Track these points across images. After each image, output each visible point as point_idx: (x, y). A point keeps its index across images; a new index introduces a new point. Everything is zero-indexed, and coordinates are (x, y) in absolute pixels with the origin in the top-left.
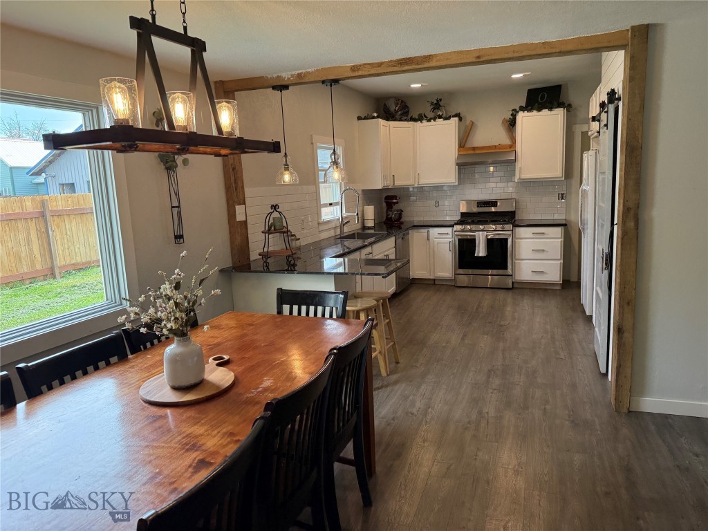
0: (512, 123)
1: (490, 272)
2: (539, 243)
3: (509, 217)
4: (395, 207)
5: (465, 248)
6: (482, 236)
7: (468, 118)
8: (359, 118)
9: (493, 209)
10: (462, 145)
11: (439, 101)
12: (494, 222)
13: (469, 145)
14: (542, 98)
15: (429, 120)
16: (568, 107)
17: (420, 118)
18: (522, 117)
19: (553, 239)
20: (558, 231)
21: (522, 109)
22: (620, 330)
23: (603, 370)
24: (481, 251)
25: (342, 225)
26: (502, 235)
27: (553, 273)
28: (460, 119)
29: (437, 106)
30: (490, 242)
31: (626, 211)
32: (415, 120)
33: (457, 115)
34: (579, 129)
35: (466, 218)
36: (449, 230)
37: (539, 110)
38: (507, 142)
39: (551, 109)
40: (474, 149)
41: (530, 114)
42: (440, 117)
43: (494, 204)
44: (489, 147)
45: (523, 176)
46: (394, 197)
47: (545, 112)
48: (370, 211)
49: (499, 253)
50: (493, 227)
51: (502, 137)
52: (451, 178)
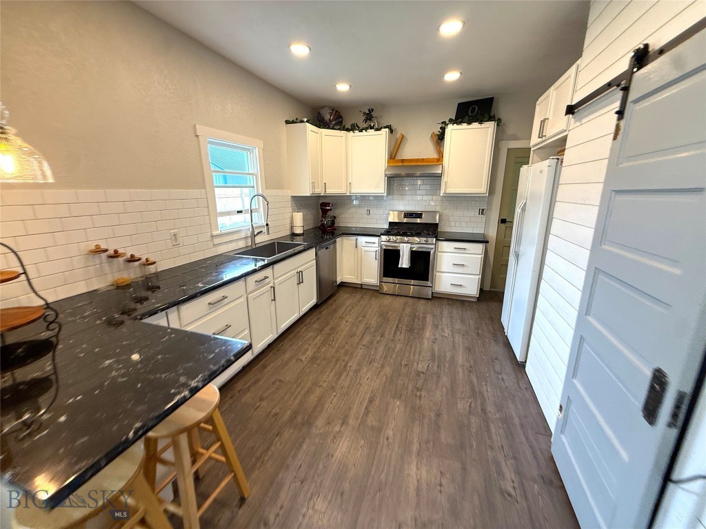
0: (441, 137)
1: (413, 282)
2: (459, 258)
3: (431, 230)
4: (330, 213)
5: (390, 258)
6: (406, 248)
7: (400, 131)
8: (287, 122)
9: (418, 221)
10: (392, 156)
11: (371, 111)
12: (418, 235)
13: (399, 157)
14: (473, 111)
15: (361, 131)
16: (499, 121)
17: (353, 128)
18: (450, 129)
19: (474, 254)
20: (480, 247)
21: (452, 121)
24: (404, 263)
25: (254, 236)
26: (425, 248)
27: (470, 286)
28: (391, 131)
29: (369, 116)
30: (414, 255)
32: (348, 130)
33: (389, 127)
34: (506, 146)
35: (395, 229)
36: (375, 239)
37: (469, 122)
38: (435, 156)
39: (481, 122)
40: (403, 161)
41: (459, 127)
42: (372, 128)
43: (419, 215)
44: (417, 160)
45: (450, 191)
46: (328, 204)
47: (475, 125)
48: (299, 218)
49: (422, 265)
50: (417, 239)
51: (429, 152)
52: (381, 189)
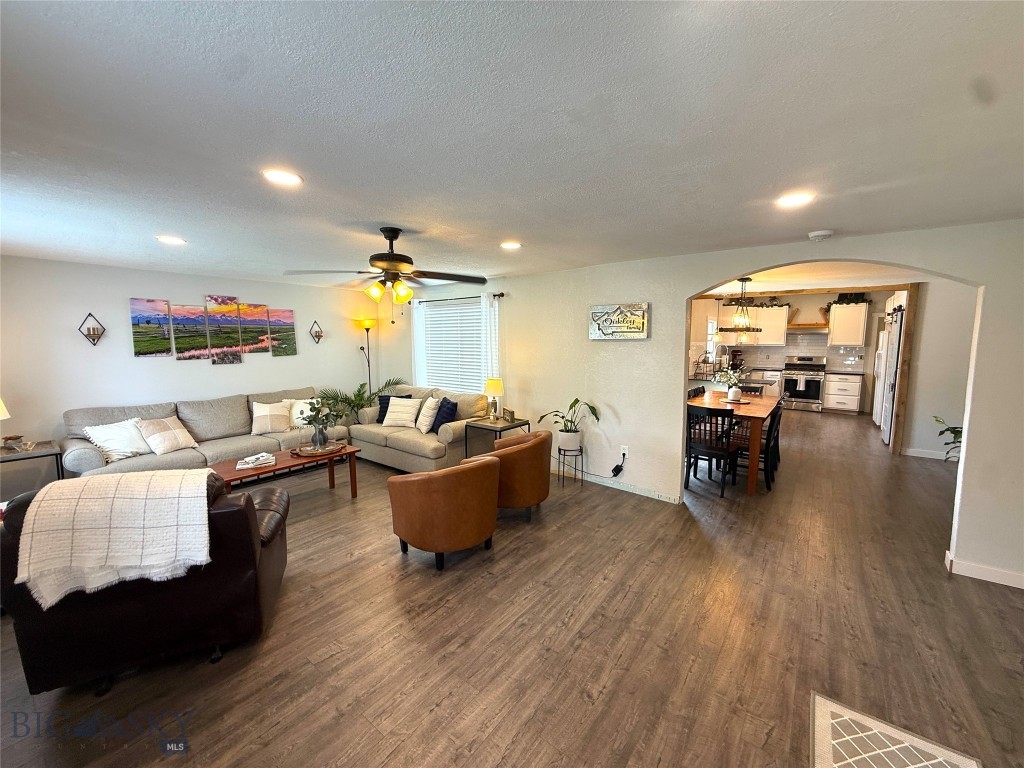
0: (827, 310)
1: (807, 400)
2: (843, 385)
3: (821, 368)
4: (739, 358)
5: (790, 385)
6: (802, 379)
7: (796, 307)
8: (724, 306)
9: (810, 362)
10: (789, 322)
12: (811, 370)
13: (793, 323)
14: (851, 296)
15: (768, 307)
16: (870, 302)
17: (762, 305)
18: (834, 306)
19: (854, 384)
20: (859, 378)
21: (835, 302)
22: (897, 416)
23: (887, 442)
24: (801, 387)
26: (817, 378)
27: (852, 404)
28: (790, 307)
30: (808, 383)
31: (904, 362)
32: (756, 306)
33: (788, 304)
34: (877, 316)
35: (789, 367)
36: (779, 373)
37: (848, 304)
38: (823, 322)
39: (857, 303)
40: (799, 325)
41: (841, 306)
42: (776, 305)
43: (810, 359)
44: (808, 325)
45: (833, 343)
46: (738, 351)
47: (853, 305)
49: (814, 390)
50: (809, 373)
51: (819, 319)
52: (782, 342)
